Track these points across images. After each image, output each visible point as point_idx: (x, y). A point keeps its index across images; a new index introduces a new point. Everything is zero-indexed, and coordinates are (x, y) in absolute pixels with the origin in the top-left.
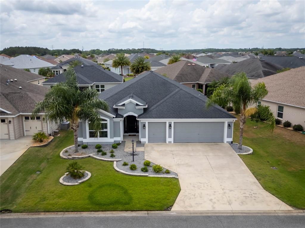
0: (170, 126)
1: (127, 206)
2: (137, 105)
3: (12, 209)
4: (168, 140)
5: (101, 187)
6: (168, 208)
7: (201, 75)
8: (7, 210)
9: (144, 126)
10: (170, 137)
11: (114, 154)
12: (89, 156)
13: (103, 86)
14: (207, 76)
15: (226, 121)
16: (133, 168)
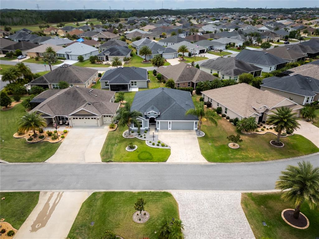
0: (170, 123)
1: (151, 160)
2: (155, 113)
3: (112, 160)
4: (169, 129)
5: (142, 152)
6: (165, 161)
7: (194, 75)
8: (111, 161)
9: (158, 123)
10: (170, 127)
11: (146, 136)
12: (135, 137)
13: (135, 82)
14: (197, 77)
15: (195, 121)
16: (153, 144)
